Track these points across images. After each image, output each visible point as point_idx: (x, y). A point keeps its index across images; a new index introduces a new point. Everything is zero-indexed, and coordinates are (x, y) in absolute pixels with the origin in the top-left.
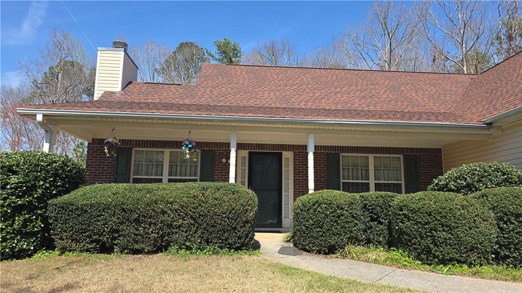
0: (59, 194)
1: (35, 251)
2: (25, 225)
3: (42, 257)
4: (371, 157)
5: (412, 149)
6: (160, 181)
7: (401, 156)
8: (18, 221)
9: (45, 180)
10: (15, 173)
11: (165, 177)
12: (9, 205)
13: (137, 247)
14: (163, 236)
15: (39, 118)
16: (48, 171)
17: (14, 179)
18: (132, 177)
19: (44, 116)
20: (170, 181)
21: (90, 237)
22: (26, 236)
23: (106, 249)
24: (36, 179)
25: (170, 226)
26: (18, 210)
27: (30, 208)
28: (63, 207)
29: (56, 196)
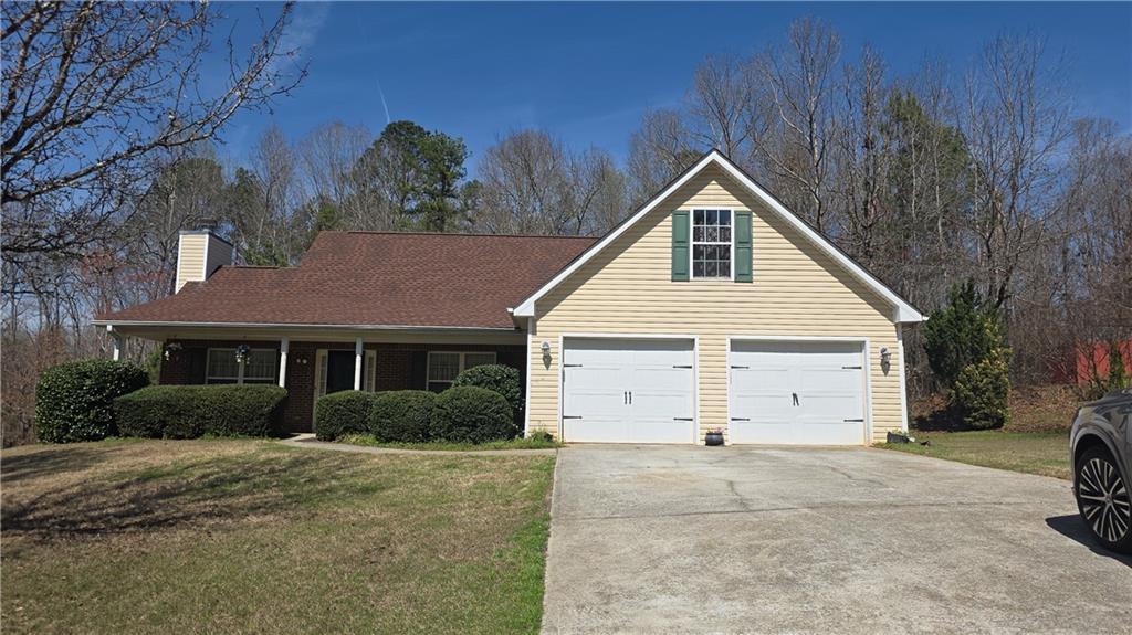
0: (122, 393)
1: (105, 437)
2: (97, 416)
3: (111, 440)
4: (462, 355)
5: (506, 346)
6: (236, 382)
7: (495, 354)
8: (92, 414)
9: (111, 383)
10: (89, 378)
11: (241, 378)
12: (85, 402)
13: (180, 433)
14: (198, 426)
15: (109, 328)
16: (113, 376)
17: (88, 382)
18: (207, 378)
19: (113, 326)
20: (245, 382)
21: (144, 426)
22: (99, 424)
23: (157, 435)
24: (105, 382)
25: (203, 418)
26: (92, 405)
27: (100, 403)
28: (124, 403)
29: (119, 395)
